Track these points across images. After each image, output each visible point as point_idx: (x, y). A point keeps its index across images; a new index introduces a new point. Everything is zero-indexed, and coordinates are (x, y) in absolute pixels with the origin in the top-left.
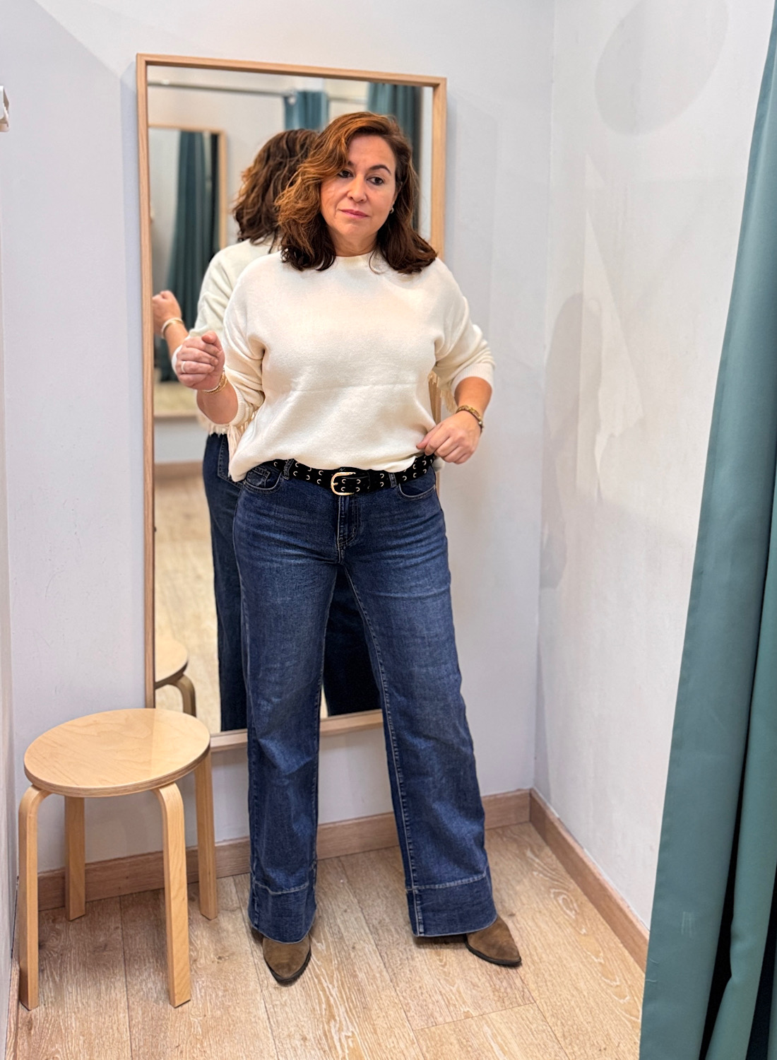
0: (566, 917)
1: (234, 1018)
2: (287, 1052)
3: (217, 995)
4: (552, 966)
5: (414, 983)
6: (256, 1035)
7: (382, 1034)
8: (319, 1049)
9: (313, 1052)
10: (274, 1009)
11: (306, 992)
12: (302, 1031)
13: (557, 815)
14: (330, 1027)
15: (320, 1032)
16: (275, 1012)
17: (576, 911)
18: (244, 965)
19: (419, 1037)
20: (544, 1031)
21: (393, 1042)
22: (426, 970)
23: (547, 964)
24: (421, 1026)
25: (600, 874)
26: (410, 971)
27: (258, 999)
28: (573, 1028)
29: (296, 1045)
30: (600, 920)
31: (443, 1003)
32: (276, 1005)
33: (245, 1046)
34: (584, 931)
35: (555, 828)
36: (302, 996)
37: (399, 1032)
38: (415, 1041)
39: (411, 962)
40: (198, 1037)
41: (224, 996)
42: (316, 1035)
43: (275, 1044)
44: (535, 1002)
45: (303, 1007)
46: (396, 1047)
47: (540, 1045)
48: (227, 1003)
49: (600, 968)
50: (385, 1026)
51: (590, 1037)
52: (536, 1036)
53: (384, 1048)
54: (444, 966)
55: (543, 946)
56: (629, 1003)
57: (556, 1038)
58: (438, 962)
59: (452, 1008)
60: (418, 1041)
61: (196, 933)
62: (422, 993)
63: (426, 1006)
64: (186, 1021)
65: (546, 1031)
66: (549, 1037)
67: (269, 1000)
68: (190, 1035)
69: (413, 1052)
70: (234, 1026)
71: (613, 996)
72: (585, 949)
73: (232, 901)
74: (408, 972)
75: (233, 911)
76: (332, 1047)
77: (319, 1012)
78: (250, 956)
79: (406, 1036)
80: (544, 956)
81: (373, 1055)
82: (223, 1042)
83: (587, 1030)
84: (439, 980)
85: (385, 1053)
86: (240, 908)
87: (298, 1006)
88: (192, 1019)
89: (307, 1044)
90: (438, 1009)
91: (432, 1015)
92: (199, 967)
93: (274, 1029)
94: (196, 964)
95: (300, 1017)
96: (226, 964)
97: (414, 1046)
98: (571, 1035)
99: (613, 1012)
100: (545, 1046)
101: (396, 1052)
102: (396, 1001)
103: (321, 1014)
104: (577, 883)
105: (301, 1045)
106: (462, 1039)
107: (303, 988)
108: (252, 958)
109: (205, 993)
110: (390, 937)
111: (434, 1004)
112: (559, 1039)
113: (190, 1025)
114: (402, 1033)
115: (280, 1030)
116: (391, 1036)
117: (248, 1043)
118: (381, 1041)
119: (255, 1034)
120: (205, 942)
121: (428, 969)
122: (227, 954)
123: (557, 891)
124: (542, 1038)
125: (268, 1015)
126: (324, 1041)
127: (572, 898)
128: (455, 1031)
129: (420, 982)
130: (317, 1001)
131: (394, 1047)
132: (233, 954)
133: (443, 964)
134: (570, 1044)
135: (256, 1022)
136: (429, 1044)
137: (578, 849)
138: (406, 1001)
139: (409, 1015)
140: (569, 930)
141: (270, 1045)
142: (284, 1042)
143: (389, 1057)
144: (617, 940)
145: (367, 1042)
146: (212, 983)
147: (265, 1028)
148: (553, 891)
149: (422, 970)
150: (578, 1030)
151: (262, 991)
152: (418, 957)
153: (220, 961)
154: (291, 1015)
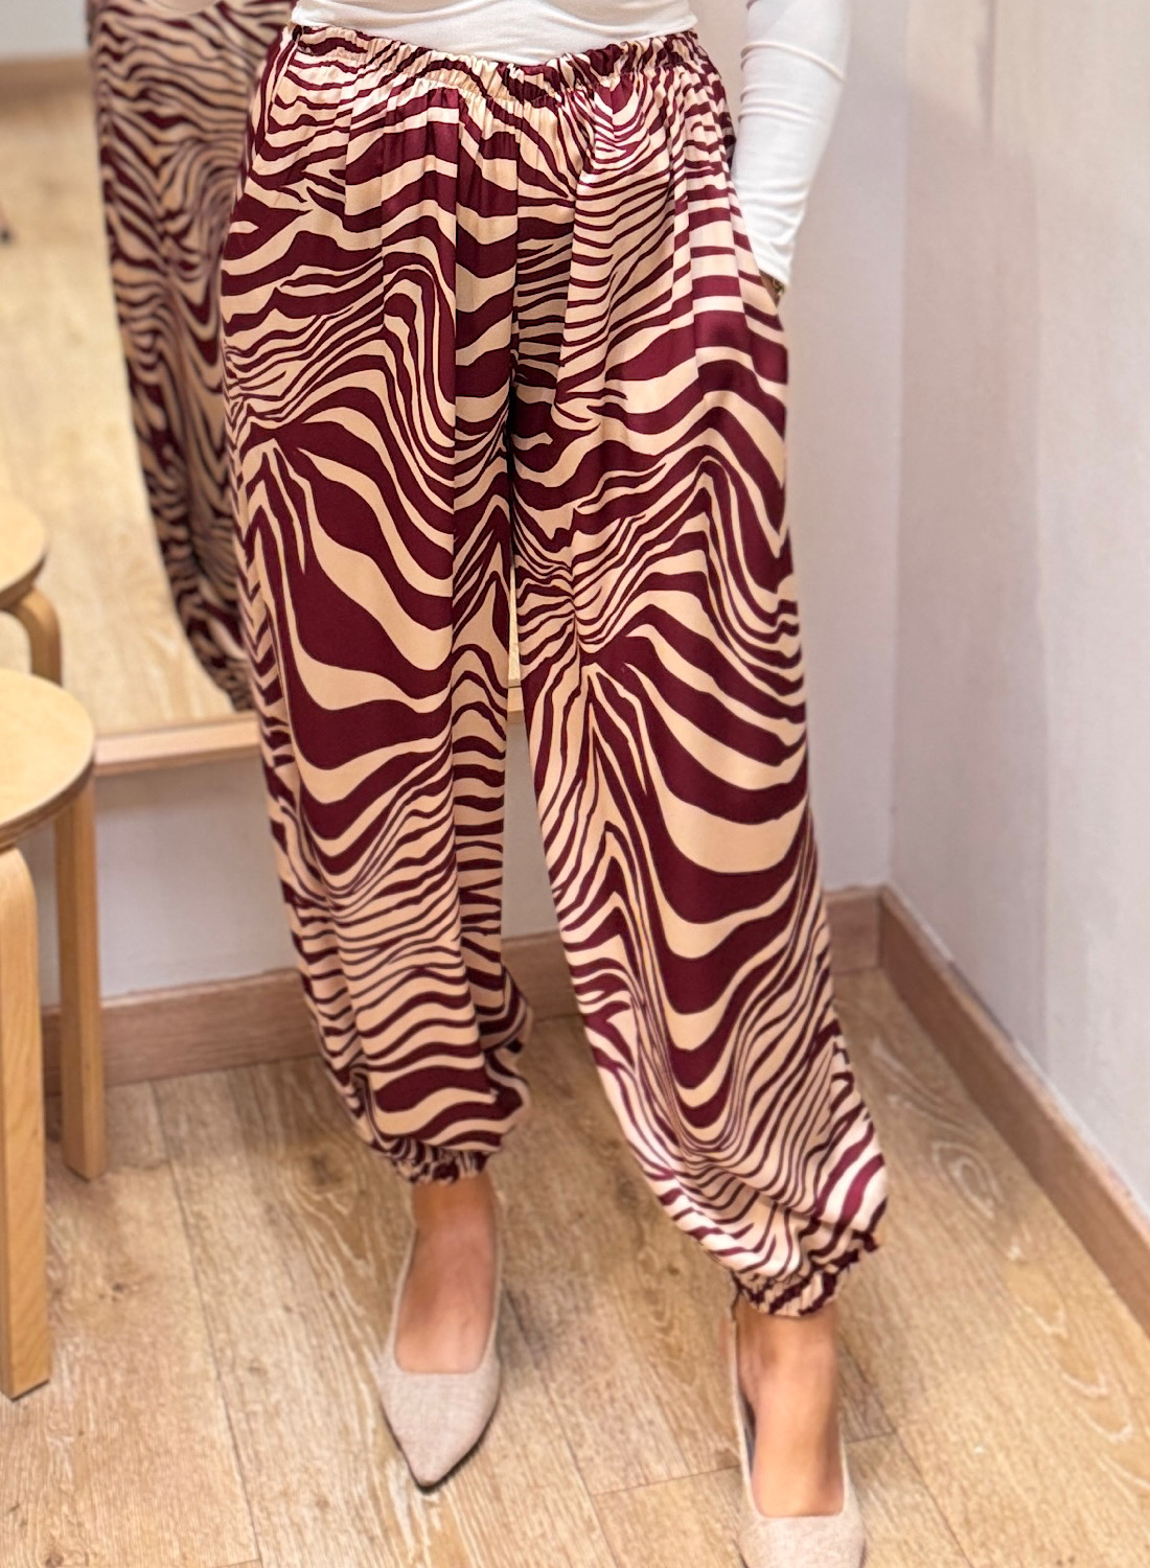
0: (972, 1215)
1: (151, 1444)
2: (281, 1534)
3: (110, 1383)
4: (937, 1340)
5: (592, 1372)
6: (206, 1489)
7: (514, 1502)
8: (359, 1533)
9: (343, 1539)
10: (248, 1421)
11: (328, 1384)
12: (318, 1486)
13: (947, 954)
14: (385, 1476)
15: (360, 1489)
16: (251, 1432)
17: (995, 1200)
18: (176, 1308)
19: (607, 1512)
20: (916, 1508)
21: (541, 1524)
22: (622, 1338)
23: (926, 1336)
24: (611, 1484)
25: (1056, 1109)
26: (583, 1340)
27: (211, 1395)
28: (990, 1502)
29: (303, 1518)
30: (1055, 1225)
31: (665, 1427)
32: (255, 1414)
33: (177, 1514)
34: (1015, 1252)
35: (942, 987)
36: (317, 1393)
37: (556, 1496)
38: (596, 1522)
39: (584, 1316)
40: (63, 1487)
41: (129, 1385)
42: (351, 1494)
43: (251, 1513)
44: (895, 1431)
45: (319, 1423)
46: (549, 1535)
47: (906, 1543)
48: (135, 1404)
49: (1056, 1349)
50: (521, 1480)
51: (1032, 1527)
52: (896, 1519)
53: (518, 1536)
54: (666, 1330)
55: (914, 1287)
56: (1131, 1442)
57: (949, 1528)
58: (652, 1320)
59: (686, 1441)
60: (602, 1522)
61: (61, 1222)
62: (612, 1400)
63: (622, 1432)
64: (34, 1445)
65: (923, 1509)
66: (930, 1524)
67: (235, 1400)
68: (44, 1482)
69: (590, 1551)
70: (152, 1462)
71: (1093, 1424)
72: (1018, 1300)
73: (149, 1143)
74: (578, 1344)
75: (151, 1168)
76: (391, 1530)
77: (358, 1436)
78: (191, 1283)
79: (574, 1509)
80: (915, 1312)
81: (490, 1553)
82: (125, 1502)
83: (1025, 1509)
84: (654, 1366)
85: (521, 1549)
86: (168, 1162)
87: (308, 1421)
88: (49, 1439)
89: (330, 1518)
90: (652, 1443)
91: (637, 1454)
92: (69, 1307)
93: (250, 1474)
94: (60, 1301)
95: (313, 1445)
96: (134, 1303)
97: (594, 1536)
98: (984, 1520)
99: (1090, 1466)
100: (921, 1547)
101: (549, 1549)
102: (549, 1417)
103: (364, 1443)
104: (998, 1127)
105: (315, 1519)
106: (712, 1522)
107: (321, 1374)
108: (194, 1291)
109: (82, 1374)
110: (535, 1252)
111: (640, 1427)
112: (955, 1529)
113: (43, 1455)
114: (563, 1499)
115: (264, 1479)
116: (535, 1506)
117: (186, 1508)
118: (512, 1518)
119: (202, 1486)
120: (83, 1247)
121: (629, 1338)
122: (137, 1278)
123: (948, 1145)
124: (913, 1525)
125: (234, 1438)
126: (370, 1513)
127: (986, 1166)
128: (694, 1502)
129: (606, 1369)
130: (354, 1408)
131: (543, 1535)
132: (151, 1278)
133: (664, 1324)
134: (983, 1545)
135: (204, 1456)
136: (630, 1531)
137: (1000, 1044)
138: (573, 1420)
139: (580, 1455)
140: (979, 1248)
141: (239, 1516)
142: (272, 1508)
143: (532, 1562)
144: (1101, 1279)
145: (477, 1519)
146: (100, 1351)
147: (228, 1473)
148: (936, 1146)
149: (613, 1338)
150: (1002, 1508)
151: (219, 1377)
152: (602, 1306)
153: (119, 1296)
154: (291, 1443)
